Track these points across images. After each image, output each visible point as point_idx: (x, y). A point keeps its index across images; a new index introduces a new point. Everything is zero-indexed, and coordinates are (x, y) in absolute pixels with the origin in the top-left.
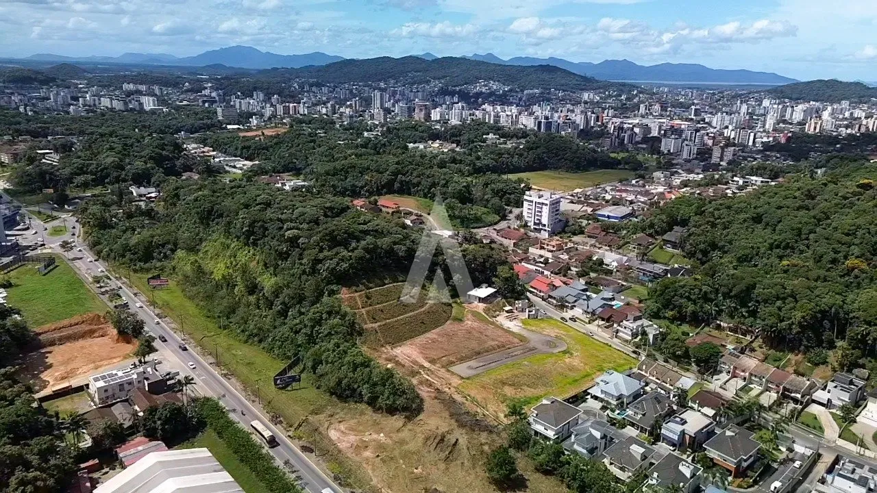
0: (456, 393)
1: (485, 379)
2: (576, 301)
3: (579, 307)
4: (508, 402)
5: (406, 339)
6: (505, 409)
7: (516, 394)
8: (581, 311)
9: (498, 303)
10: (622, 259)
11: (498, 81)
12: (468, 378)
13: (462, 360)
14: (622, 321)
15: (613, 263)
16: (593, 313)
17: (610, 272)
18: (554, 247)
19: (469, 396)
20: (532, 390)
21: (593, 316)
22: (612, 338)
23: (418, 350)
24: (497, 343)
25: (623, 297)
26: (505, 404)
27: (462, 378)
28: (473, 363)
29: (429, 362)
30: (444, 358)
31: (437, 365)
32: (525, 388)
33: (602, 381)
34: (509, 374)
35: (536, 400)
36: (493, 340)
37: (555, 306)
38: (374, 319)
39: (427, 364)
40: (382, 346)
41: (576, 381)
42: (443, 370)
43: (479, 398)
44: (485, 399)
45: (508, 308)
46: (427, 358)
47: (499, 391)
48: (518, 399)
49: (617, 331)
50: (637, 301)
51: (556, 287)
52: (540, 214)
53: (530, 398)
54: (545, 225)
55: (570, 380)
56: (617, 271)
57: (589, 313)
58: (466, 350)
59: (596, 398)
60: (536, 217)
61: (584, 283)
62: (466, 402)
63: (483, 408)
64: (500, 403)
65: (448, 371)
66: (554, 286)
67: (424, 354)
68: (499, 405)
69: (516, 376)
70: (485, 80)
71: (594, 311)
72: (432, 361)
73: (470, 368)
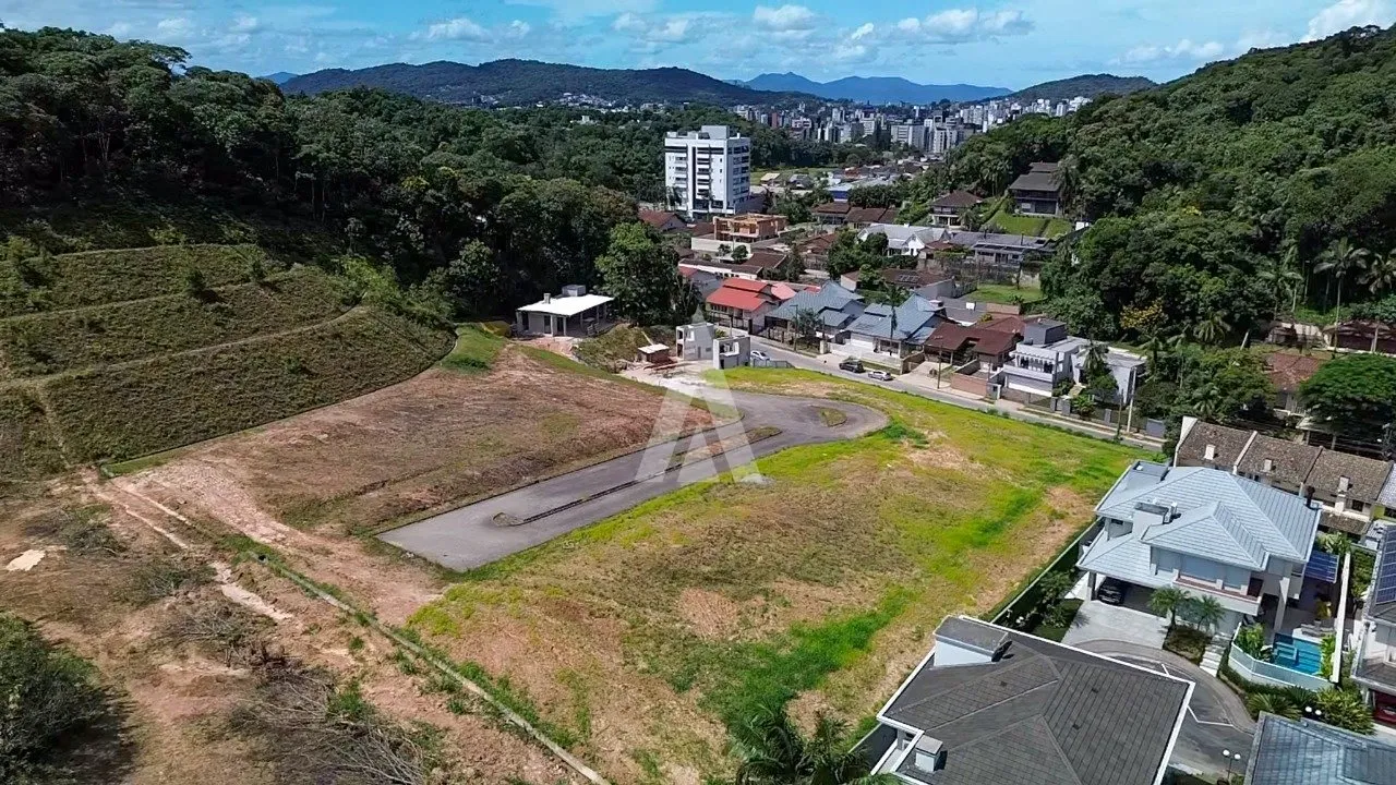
0: (389, 670)
1: (579, 567)
2: (846, 323)
3: (863, 336)
4: (711, 676)
5: (207, 435)
6: (701, 730)
7: (745, 623)
8: (870, 346)
9: (621, 338)
10: (930, 235)
11: (596, 94)
12: (479, 574)
13: (464, 493)
14: (1014, 348)
15: (912, 245)
16: (908, 343)
17: (911, 263)
18: (752, 229)
19: (476, 674)
20: (821, 592)
21: (912, 350)
22: (992, 400)
23: (242, 473)
24: (623, 421)
25: (970, 306)
26: (696, 694)
27: (448, 575)
28: (516, 503)
29: (285, 517)
30: (373, 495)
31: (324, 528)
32: (784, 585)
33: (1141, 507)
34: (696, 529)
35: (860, 645)
36: (609, 414)
37: (791, 342)
38: (44, 358)
39: (265, 530)
40: (54, 470)
41: (994, 528)
42: (350, 548)
43: (535, 678)
44: (569, 679)
45: (654, 348)
46: (275, 501)
47: (654, 617)
48: (765, 653)
49: (1001, 380)
50: (1016, 309)
51: (781, 302)
52: (706, 177)
53: (821, 635)
54: (720, 203)
55: (967, 529)
56: (930, 256)
57: (896, 345)
58: (489, 456)
59: (1120, 592)
60: (698, 187)
61: (853, 289)
62: (449, 719)
63: (566, 743)
64: (666, 691)
65: (377, 548)
66: (774, 297)
67: (269, 484)
68: (659, 712)
69: (730, 535)
70: (574, 93)
71: (910, 336)
72: (301, 513)
73: (497, 522)
